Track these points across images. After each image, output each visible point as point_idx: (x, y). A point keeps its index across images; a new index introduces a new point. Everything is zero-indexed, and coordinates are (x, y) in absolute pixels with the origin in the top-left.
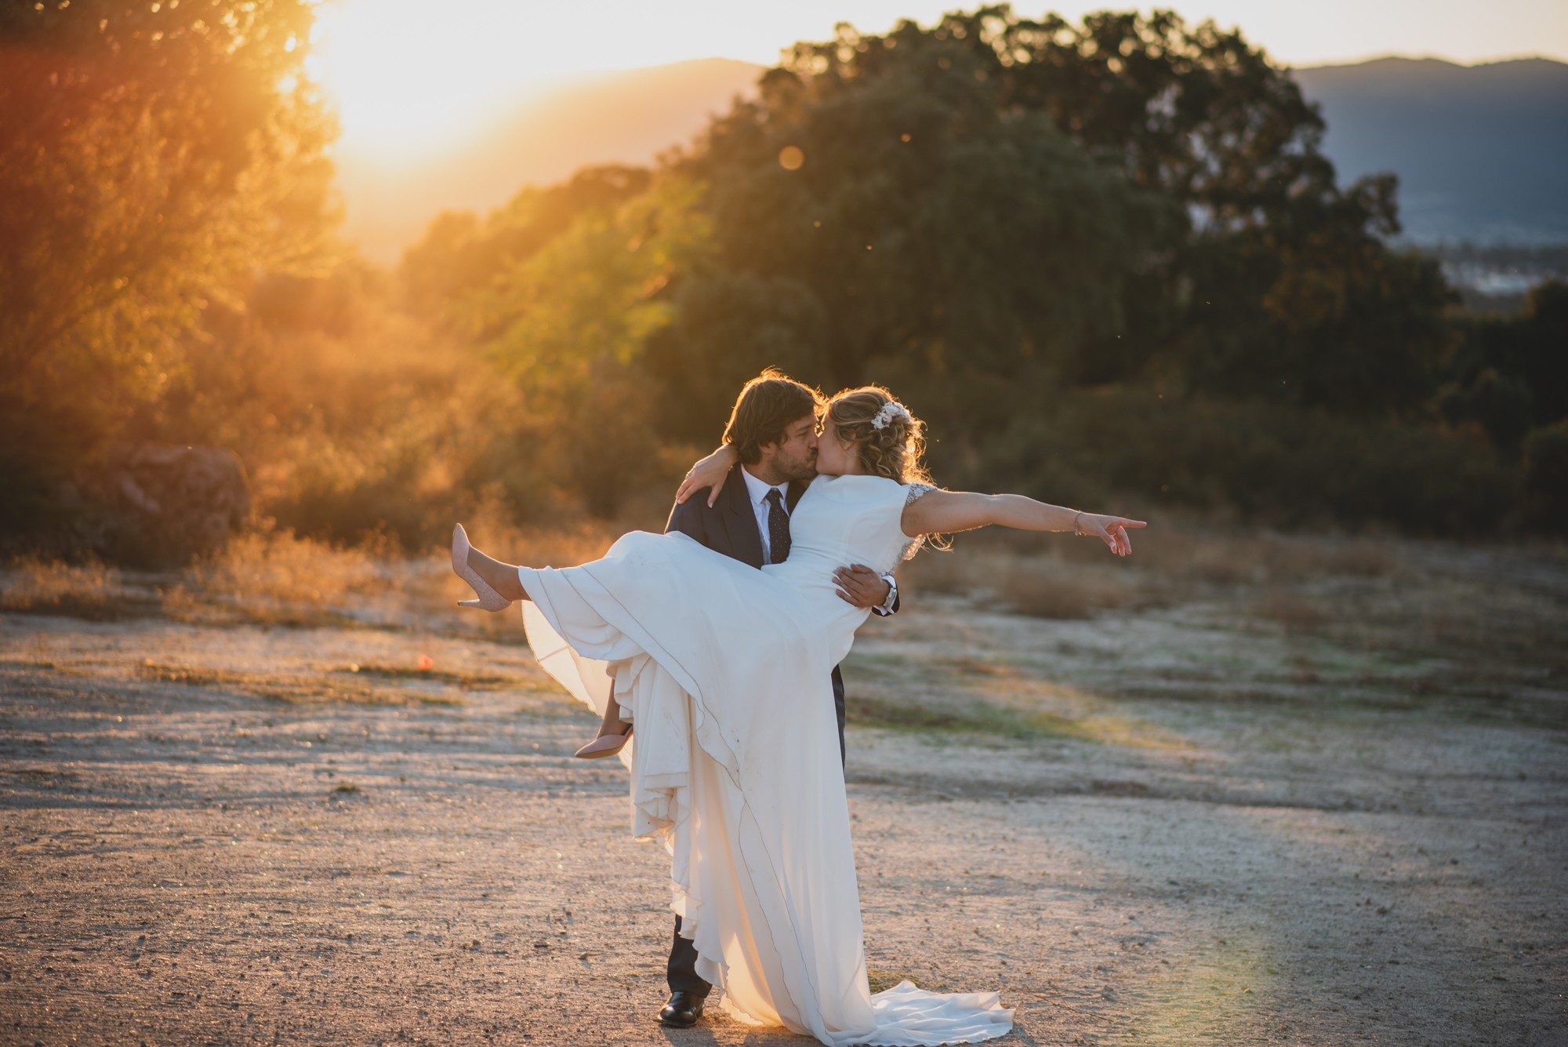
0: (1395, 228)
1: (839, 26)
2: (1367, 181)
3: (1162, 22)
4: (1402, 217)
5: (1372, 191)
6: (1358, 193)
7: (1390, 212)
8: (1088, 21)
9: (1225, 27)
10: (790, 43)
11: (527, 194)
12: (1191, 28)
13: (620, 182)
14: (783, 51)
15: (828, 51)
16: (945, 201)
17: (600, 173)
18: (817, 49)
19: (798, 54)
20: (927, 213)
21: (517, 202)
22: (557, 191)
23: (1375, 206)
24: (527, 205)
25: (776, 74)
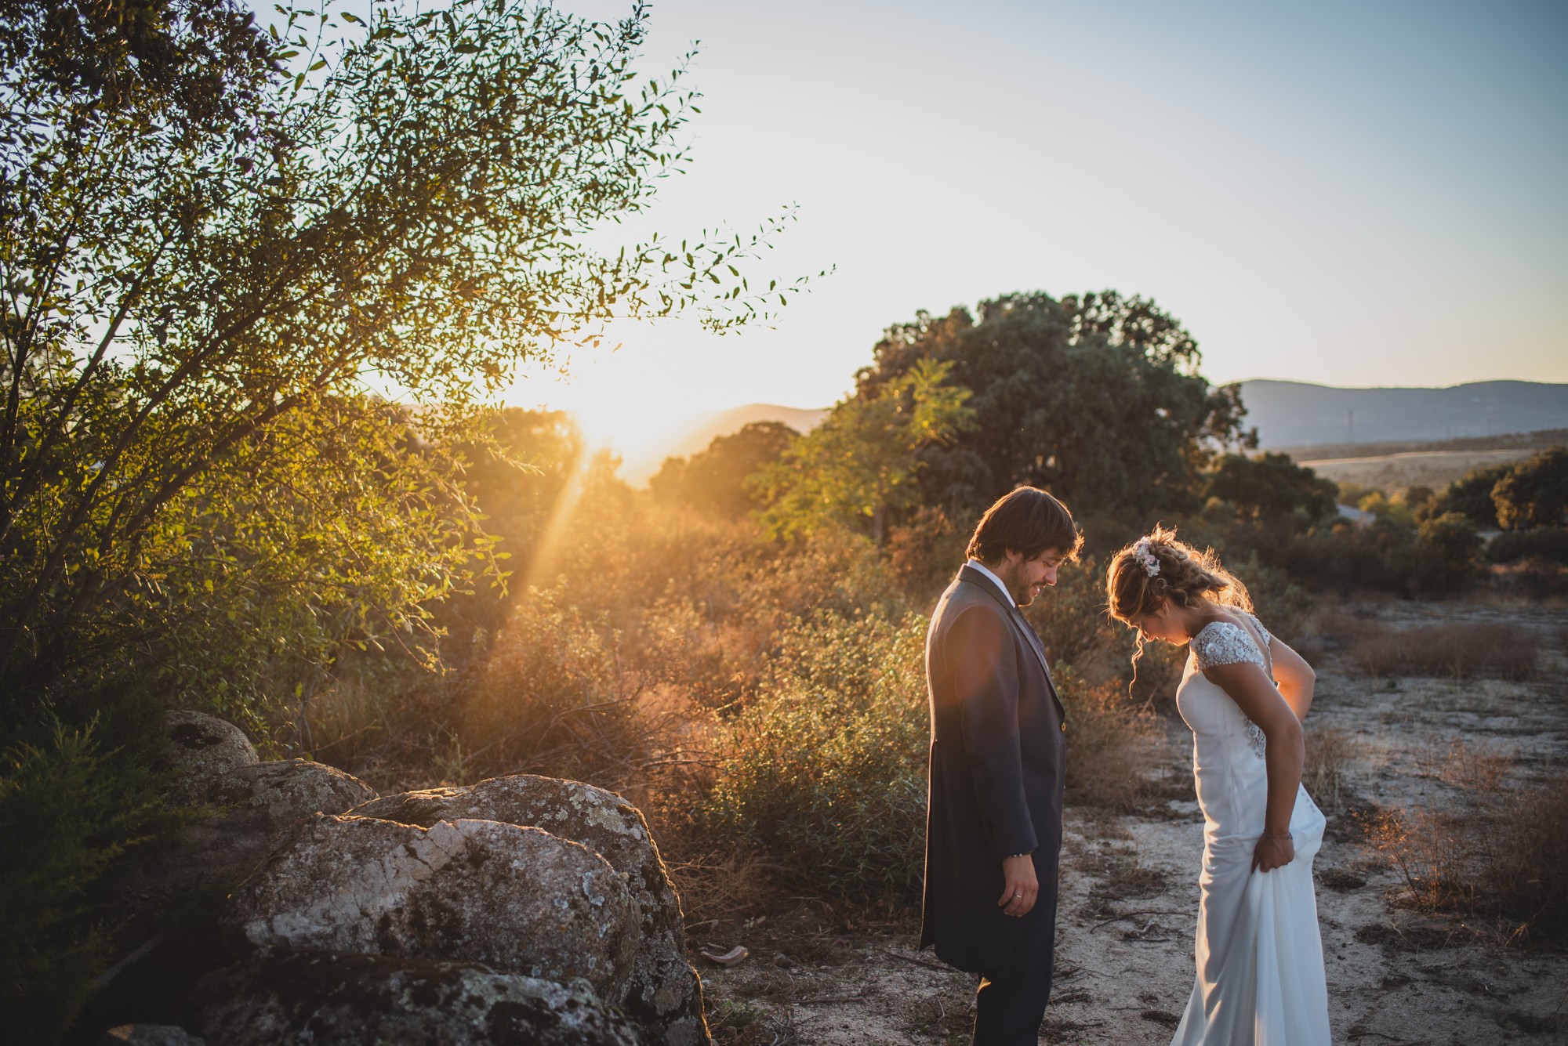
0: (1244, 412)
1: (919, 313)
2: (1226, 387)
3: (1109, 298)
4: (1246, 405)
5: (1229, 393)
6: (1219, 393)
7: (1239, 403)
8: (1066, 299)
9: (1145, 299)
10: (889, 325)
11: (718, 440)
12: (1125, 299)
13: (766, 430)
15: (917, 328)
16: (1073, 386)
17: (756, 425)
18: (906, 327)
19: (894, 331)
20: (1061, 396)
21: (712, 445)
22: (733, 437)
23: (1231, 401)
24: (718, 446)
25: (884, 344)
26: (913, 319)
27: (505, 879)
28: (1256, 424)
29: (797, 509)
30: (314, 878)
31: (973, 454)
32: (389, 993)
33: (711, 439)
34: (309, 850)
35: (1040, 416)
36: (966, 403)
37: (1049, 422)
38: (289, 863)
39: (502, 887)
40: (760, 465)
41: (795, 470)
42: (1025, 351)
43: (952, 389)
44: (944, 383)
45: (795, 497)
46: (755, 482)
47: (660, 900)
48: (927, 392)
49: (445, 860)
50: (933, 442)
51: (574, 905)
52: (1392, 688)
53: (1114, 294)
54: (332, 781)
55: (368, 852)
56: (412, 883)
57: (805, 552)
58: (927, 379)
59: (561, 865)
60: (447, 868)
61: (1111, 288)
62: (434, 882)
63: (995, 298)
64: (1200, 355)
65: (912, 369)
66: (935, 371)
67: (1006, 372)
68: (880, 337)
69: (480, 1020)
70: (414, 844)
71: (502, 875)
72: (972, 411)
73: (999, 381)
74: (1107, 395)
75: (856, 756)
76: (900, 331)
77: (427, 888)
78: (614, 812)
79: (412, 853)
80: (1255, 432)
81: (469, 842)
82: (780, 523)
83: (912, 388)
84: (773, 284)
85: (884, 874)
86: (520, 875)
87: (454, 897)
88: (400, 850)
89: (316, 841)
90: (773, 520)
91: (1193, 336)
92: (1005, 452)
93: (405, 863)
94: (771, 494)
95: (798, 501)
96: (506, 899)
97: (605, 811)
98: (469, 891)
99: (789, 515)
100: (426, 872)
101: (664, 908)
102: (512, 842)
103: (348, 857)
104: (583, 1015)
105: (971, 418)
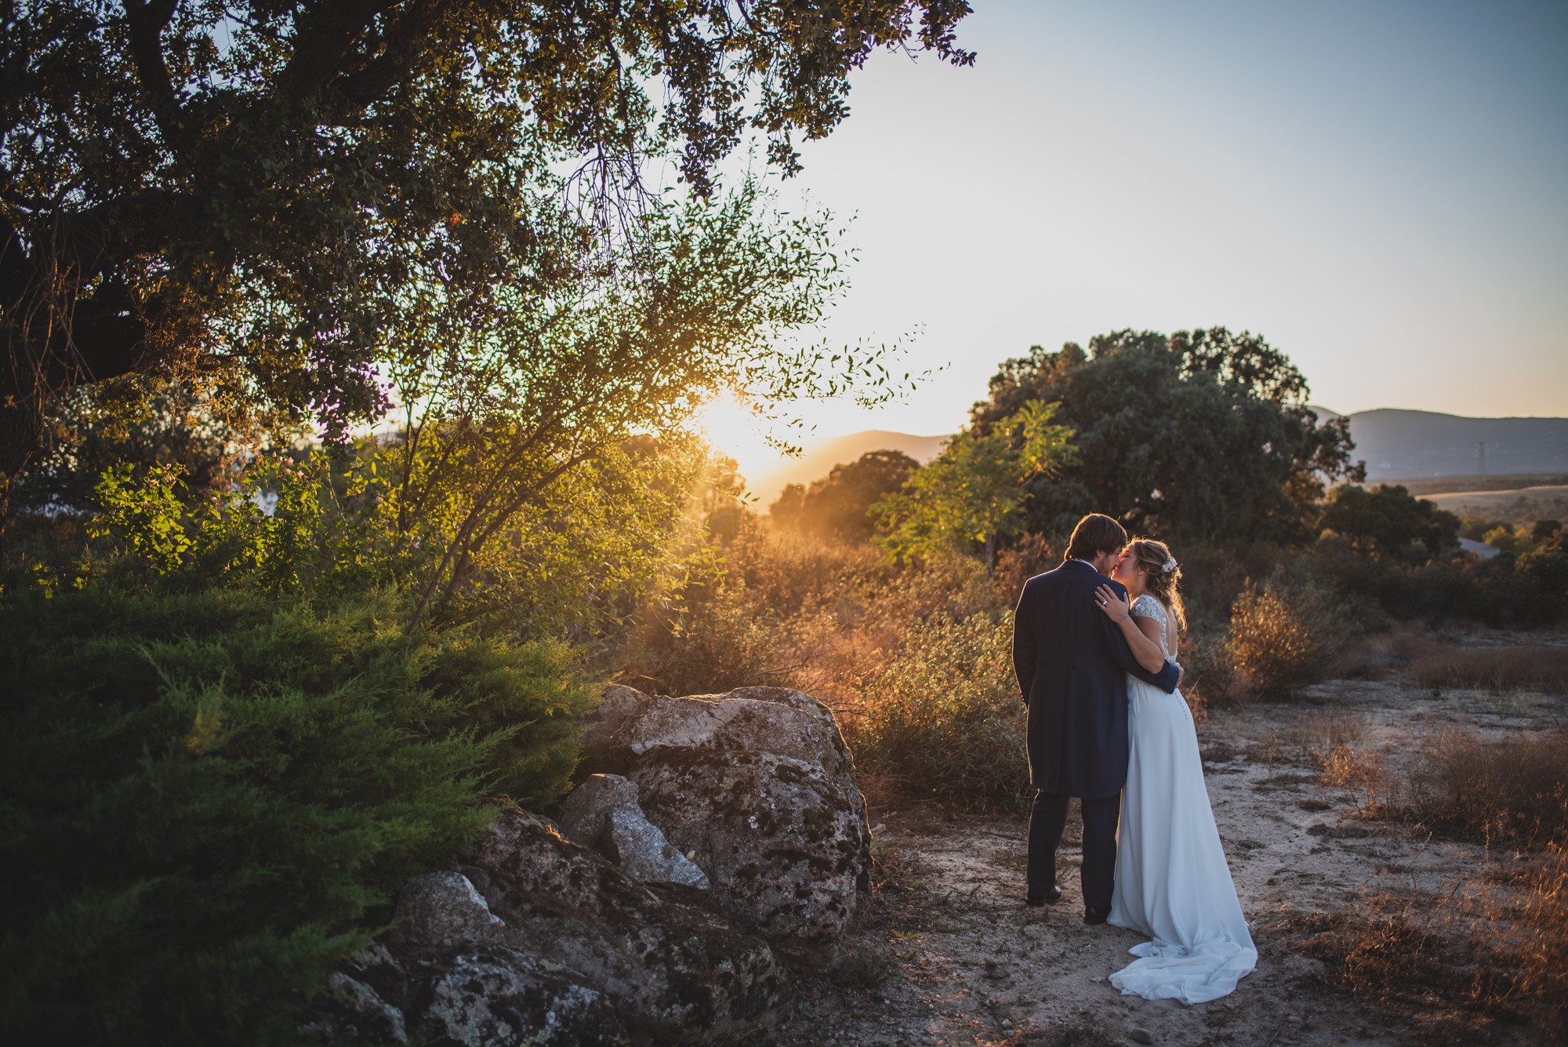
0: (1352, 446)
1: (1033, 348)
2: (1332, 421)
3: (1218, 335)
4: (1353, 439)
5: (1337, 427)
6: (1328, 426)
7: (1347, 437)
8: (1176, 335)
9: (1254, 336)
10: (1004, 361)
11: (838, 468)
12: (1234, 336)
14: (1000, 366)
15: (1032, 363)
16: (1175, 423)
17: (875, 454)
18: (1021, 363)
19: (1009, 366)
20: (1164, 432)
21: (832, 473)
22: (853, 464)
23: (1339, 435)
24: (838, 474)
25: (998, 379)
26: (1027, 355)
27: (765, 727)
28: (1362, 458)
29: (915, 535)
30: (661, 725)
31: (1081, 485)
32: (726, 760)
33: (831, 468)
34: (655, 712)
35: (1144, 450)
36: (1069, 441)
37: (1153, 456)
38: (645, 719)
39: (764, 731)
40: (883, 495)
41: (915, 500)
42: (1131, 389)
43: (1058, 427)
44: (1051, 422)
45: (913, 525)
46: (879, 511)
47: (842, 756)
48: (1035, 430)
49: (731, 719)
50: (1040, 476)
51: (803, 739)
52: (1436, 696)
53: (1223, 331)
54: (635, 695)
55: (688, 714)
56: (715, 728)
57: (923, 572)
58: (1035, 418)
59: (795, 720)
60: (732, 722)
61: (1220, 325)
62: (726, 728)
63: (1107, 334)
64: (1308, 391)
65: (1022, 409)
66: (1043, 411)
67: (1112, 408)
68: (996, 372)
69: (773, 770)
70: (712, 711)
71: (763, 724)
72: (1076, 448)
73: (1106, 417)
74: (1208, 431)
75: (962, 707)
76: (1015, 365)
77: (723, 731)
78: (815, 706)
79: (712, 715)
80: (1362, 465)
81: (742, 710)
82: (899, 549)
83: (1022, 426)
84: (907, 376)
85: (979, 782)
86: (773, 725)
87: (738, 736)
88: (705, 713)
89: (658, 708)
90: (893, 545)
91: (1301, 371)
92: (1110, 484)
93: (710, 720)
94: (892, 521)
95: (916, 528)
96: (767, 736)
97: (810, 705)
98: (746, 733)
99: (908, 541)
100: (721, 724)
101: (845, 760)
102: (767, 709)
103: (677, 716)
104: (819, 775)
105: (1073, 454)
